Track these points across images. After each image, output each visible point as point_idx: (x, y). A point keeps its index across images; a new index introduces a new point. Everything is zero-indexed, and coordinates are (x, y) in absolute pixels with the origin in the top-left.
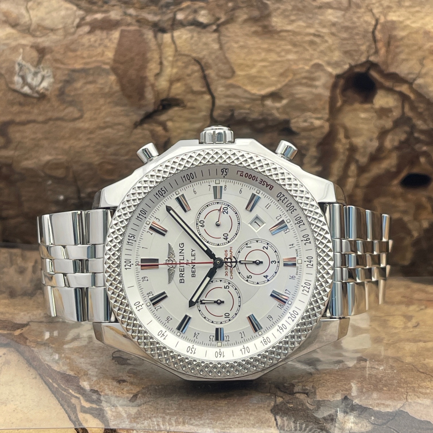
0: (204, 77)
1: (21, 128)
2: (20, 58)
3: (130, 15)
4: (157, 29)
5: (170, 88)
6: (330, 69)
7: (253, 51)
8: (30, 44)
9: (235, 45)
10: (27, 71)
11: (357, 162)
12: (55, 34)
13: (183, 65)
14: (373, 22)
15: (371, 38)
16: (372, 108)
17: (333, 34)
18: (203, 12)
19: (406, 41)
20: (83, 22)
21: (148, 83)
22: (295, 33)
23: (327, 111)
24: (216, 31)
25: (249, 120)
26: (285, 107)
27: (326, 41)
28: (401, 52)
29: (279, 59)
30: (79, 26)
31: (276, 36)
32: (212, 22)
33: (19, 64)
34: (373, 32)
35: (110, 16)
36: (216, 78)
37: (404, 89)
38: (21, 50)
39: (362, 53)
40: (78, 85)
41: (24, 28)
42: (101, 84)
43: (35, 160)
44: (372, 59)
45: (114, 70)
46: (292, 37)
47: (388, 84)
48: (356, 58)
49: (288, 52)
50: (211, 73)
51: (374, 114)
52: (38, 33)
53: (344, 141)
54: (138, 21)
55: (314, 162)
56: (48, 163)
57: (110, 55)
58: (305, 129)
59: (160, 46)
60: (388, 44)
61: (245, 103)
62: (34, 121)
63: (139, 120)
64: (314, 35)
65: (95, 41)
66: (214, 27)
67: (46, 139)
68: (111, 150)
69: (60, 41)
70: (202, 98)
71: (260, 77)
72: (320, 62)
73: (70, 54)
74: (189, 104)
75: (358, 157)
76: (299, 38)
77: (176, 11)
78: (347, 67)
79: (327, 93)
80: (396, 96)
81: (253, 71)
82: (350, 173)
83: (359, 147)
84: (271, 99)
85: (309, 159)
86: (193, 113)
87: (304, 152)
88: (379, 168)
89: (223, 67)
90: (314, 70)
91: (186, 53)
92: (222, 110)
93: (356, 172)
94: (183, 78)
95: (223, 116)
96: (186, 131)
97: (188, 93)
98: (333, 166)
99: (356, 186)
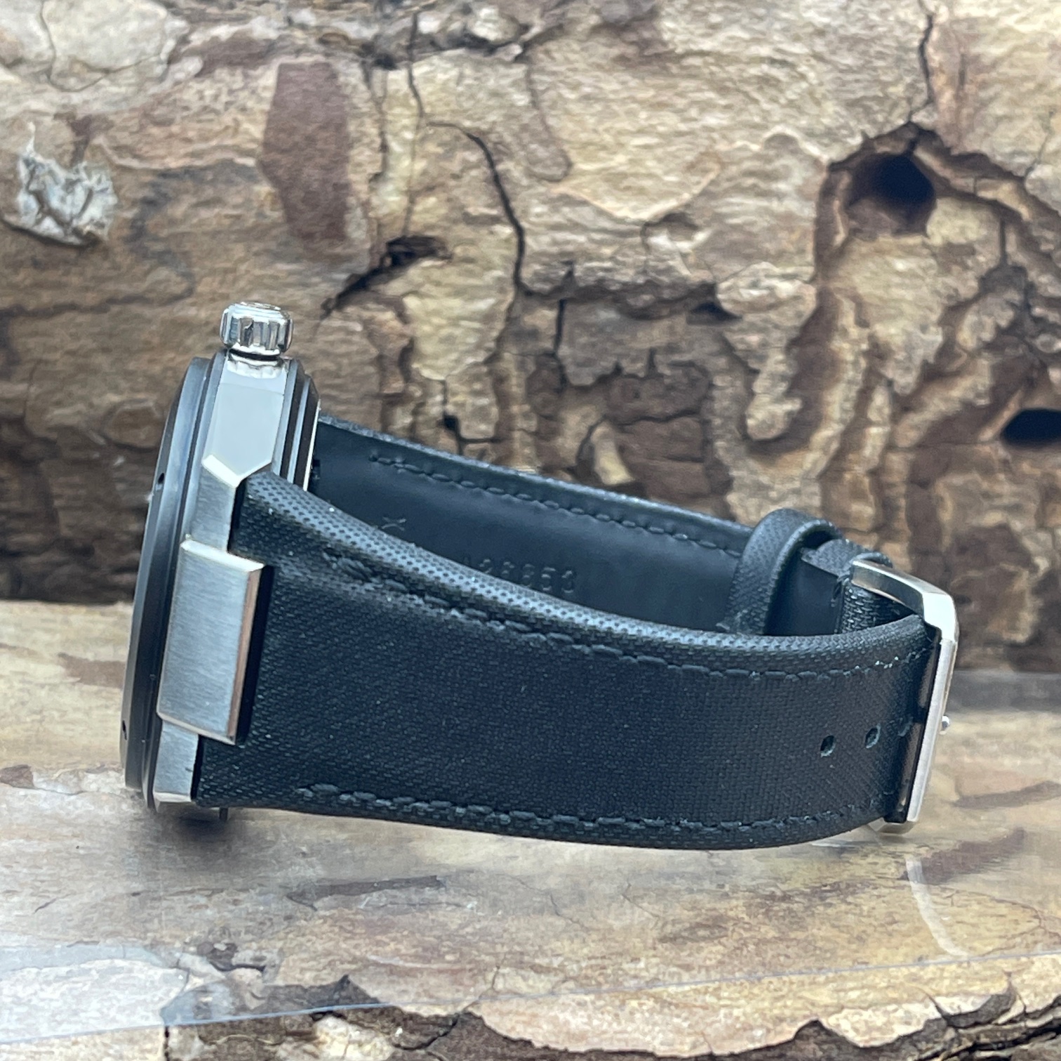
0: (497, 180)
1: (43, 325)
2: (30, 147)
3: (303, 27)
4: (370, 60)
5: (409, 211)
6: (813, 149)
7: (615, 107)
8: (53, 110)
9: (571, 95)
10: (48, 179)
11: (890, 383)
12: (114, 82)
13: (440, 150)
14: (922, 24)
15: (917, 65)
16: (925, 245)
17: (819, 57)
18: (486, 12)
19: (1004, 69)
20: (184, 49)
21: (352, 201)
22: (720, 58)
23: (810, 257)
24: (519, 59)
25: (613, 288)
26: (701, 249)
27: (803, 77)
28: (992, 99)
29: (683, 127)
30: (173, 59)
31: (674, 69)
32: (509, 36)
33: (28, 163)
34: (922, 49)
35: (251, 31)
36: (525, 182)
37: (1004, 192)
38: (31, 127)
39: (895, 105)
40: (179, 210)
41: (37, 69)
42: (235, 207)
43: (81, 407)
44: (921, 118)
45: (267, 169)
46: (714, 69)
47: (963, 182)
48: (880, 118)
49: (706, 107)
50: (512, 168)
51: (932, 261)
52: (72, 82)
53: (854, 332)
54: (323, 41)
55: (782, 387)
56: (112, 410)
57: (255, 130)
58: (754, 306)
59: (378, 102)
60: (961, 79)
61: (601, 243)
62: (73, 307)
63: (333, 296)
64: (772, 61)
65: (216, 97)
66: (516, 50)
67: (106, 350)
69: (126, 99)
70: (492, 233)
71: (636, 175)
72: (790, 132)
73: (155, 131)
74: (459, 251)
75: (890, 372)
76: (732, 69)
77: (419, 12)
78: (857, 141)
79: (808, 212)
80: (985, 214)
81: (619, 161)
82: (873, 415)
83: (894, 348)
84: (666, 231)
85: (767, 383)
86: (471, 274)
87: (754, 365)
88: (947, 400)
89: (541, 152)
90: (772, 153)
91: (447, 119)
92: (544, 264)
93: (887, 411)
94: (442, 185)
95: (546, 279)
96: (455, 321)
97: (455, 222)
98: (829, 398)
99: (890, 446)
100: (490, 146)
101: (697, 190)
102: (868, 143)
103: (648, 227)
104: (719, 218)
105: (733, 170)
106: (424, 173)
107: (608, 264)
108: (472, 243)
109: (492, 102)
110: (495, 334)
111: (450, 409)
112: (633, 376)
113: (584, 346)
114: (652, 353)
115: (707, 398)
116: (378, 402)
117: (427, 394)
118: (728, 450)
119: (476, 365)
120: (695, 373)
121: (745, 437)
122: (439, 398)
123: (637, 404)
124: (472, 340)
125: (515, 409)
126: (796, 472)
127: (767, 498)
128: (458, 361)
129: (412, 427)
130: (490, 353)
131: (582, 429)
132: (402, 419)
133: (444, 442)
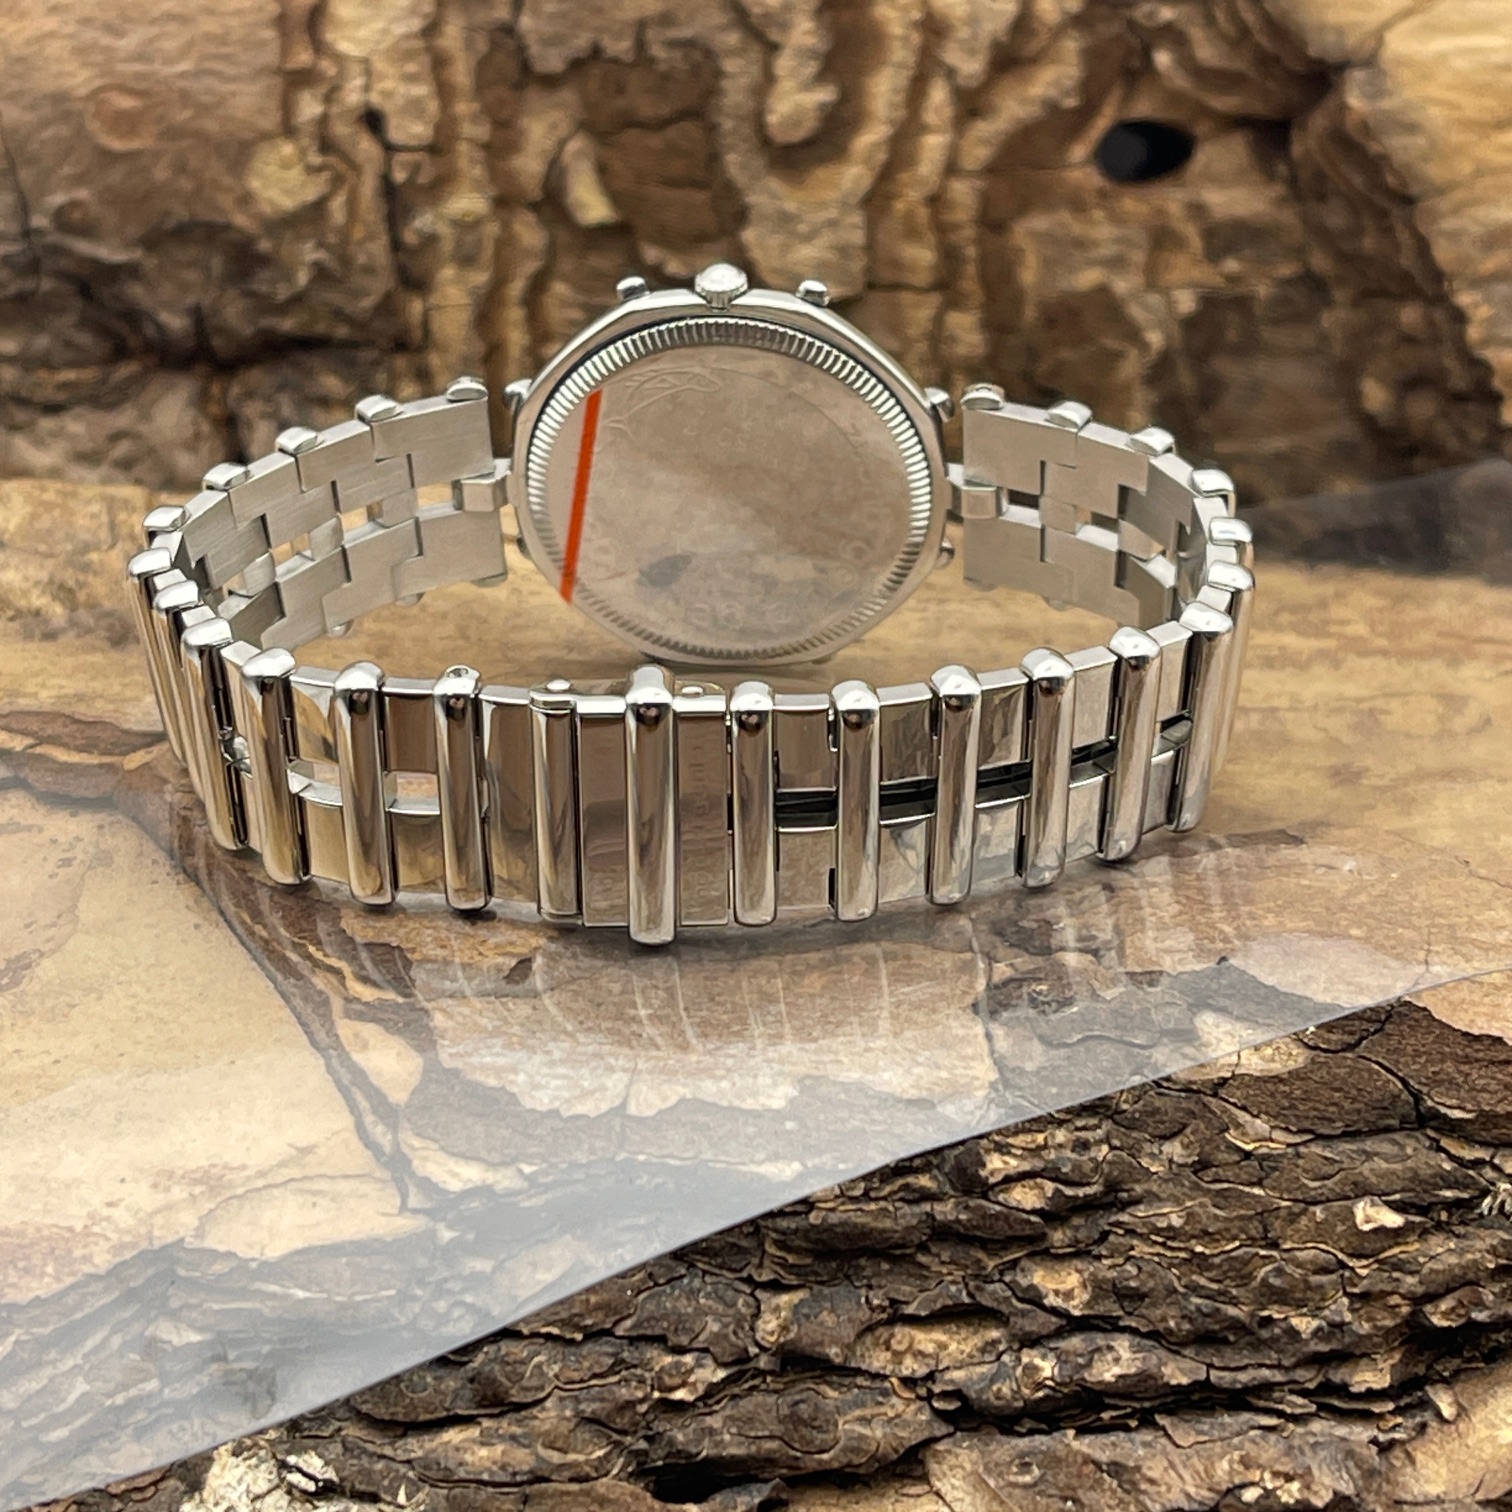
11: (951, 73)
55: (811, 68)
68: (129, 43)
75: (951, 56)
82: (930, 117)
83: (954, 22)
85: (792, 63)
87: (774, 36)
88: (1024, 101)
93: (948, 112)
98: (874, 90)
99: (951, 168)
111: (375, 99)
112: (615, 61)
113: (552, 16)
114: (642, 25)
115: (712, 92)
116: (277, 82)
117: (342, 75)
118: (743, 167)
119: (407, 37)
120: (697, 56)
121: (764, 140)
122: (359, 82)
123: (621, 103)
125: (463, 108)
126: (832, 195)
127: (793, 234)
128: (385, 32)
129: (323, 121)
130: (428, 21)
131: (549, 144)
132: (309, 107)
133: (366, 147)
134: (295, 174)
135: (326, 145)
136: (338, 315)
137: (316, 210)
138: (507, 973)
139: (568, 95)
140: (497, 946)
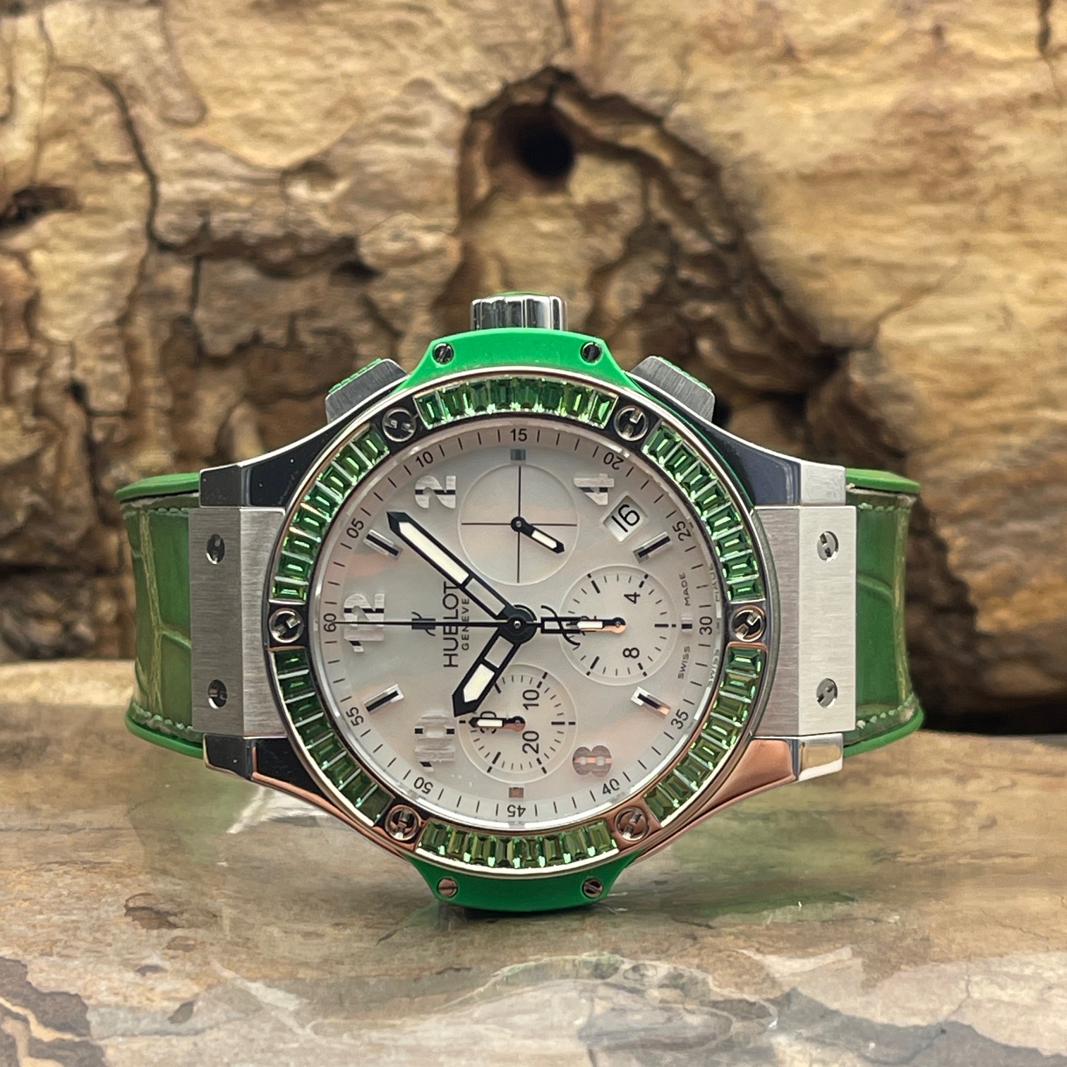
0: (128, 123)
5: (36, 158)
6: (451, 93)
7: (254, 52)
13: (71, 94)
15: (552, 9)
16: (568, 205)
17: (454, 4)
19: (638, 9)
23: (452, 207)
24: (152, 2)
25: (251, 241)
26: (342, 200)
27: (440, 23)
28: (629, 40)
29: (322, 73)
31: (311, 15)
36: (159, 126)
37: (644, 138)
39: (532, 50)
44: (560, 60)
46: (352, 16)
47: (603, 130)
48: (517, 63)
49: (343, 53)
50: (146, 114)
51: (574, 223)
58: (397, 260)
59: (7, 49)
60: (597, 22)
61: (238, 192)
70: (124, 180)
71: (273, 121)
72: (428, 77)
74: (89, 201)
76: (370, 17)
78: (496, 86)
79: (447, 158)
80: (627, 169)
81: (255, 107)
84: (305, 181)
85: (413, 347)
86: (100, 225)
87: (398, 326)
89: (176, 95)
90: (410, 98)
91: (78, 61)
92: (179, 214)
94: (73, 131)
95: (179, 230)
96: (84, 276)
97: (86, 169)
100: (123, 91)
101: (336, 137)
102: (507, 89)
103: (287, 175)
104: (357, 166)
105: (372, 116)
106: (53, 118)
107: (245, 216)
108: (104, 191)
109: (126, 45)
110: (126, 291)
111: (79, 374)
112: (271, 346)
113: (222, 311)
114: (293, 317)
117: (52, 355)
119: (105, 325)
120: (338, 341)
122: (65, 360)
123: (276, 378)
124: (102, 297)
125: (149, 382)
128: (86, 322)
129: (36, 391)
130: (121, 313)
131: (220, 410)
132: (25, 381)
133: (71, 412)
134: (13, 434)
135: (39, 411)
136: (50, 546)
137: (30, 464)
138: (170, 1014)
139: (235, 373)
140: (164, 993)
